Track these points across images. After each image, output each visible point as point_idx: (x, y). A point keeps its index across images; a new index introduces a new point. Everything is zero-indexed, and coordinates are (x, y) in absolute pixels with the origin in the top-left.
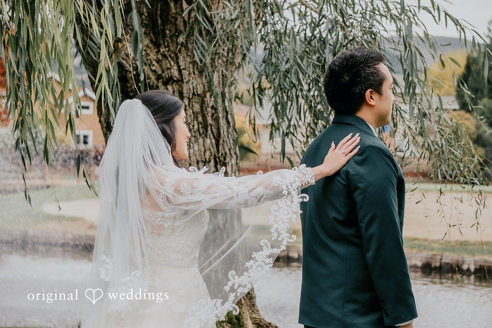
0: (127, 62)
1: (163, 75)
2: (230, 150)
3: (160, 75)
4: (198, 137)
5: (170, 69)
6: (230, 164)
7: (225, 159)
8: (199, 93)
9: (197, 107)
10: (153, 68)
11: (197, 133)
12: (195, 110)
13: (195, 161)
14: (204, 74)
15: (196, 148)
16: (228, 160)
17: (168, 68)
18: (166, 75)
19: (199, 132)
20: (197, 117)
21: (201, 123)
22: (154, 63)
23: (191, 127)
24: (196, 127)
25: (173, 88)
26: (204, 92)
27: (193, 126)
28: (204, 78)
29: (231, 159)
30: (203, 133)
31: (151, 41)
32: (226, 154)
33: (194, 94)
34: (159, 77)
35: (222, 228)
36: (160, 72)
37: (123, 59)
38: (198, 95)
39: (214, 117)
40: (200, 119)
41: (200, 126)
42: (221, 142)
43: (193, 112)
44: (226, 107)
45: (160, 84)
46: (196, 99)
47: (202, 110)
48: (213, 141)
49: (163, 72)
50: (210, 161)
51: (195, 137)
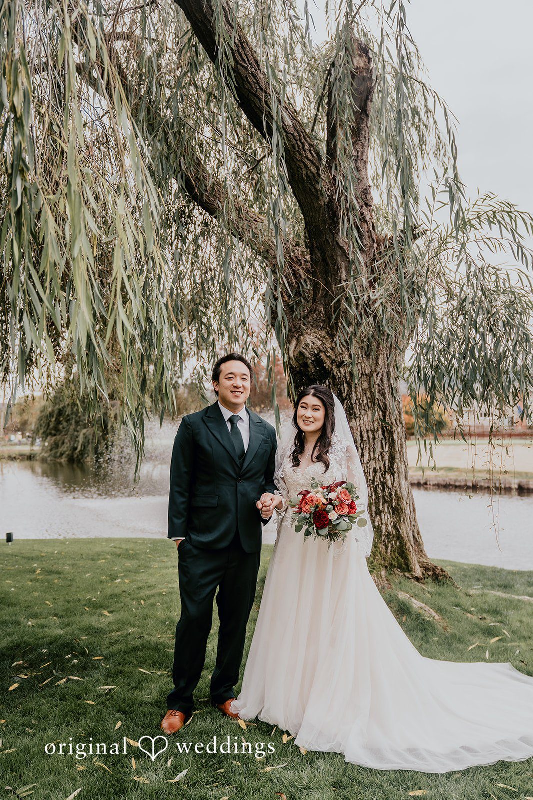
0: (307, 351)
1: (337, 359)
2: (395, 420)
3: (334, 360)
4: (367, 410)
5: (342, 354)
6: (396, 432)
7: (391, 429)
8: (367, 372)
9: (365, 385)
10: (328, 355)
11: (366, 407)
12: (364, 387)
13: (365, 431)
14: (371, 357)
15: (365, 419)
16: (394, 429)
17: (340, 354)
18: (338, 359)
19: (368, 406)
20: (365, 394)
21: (369, 398)
22: (329, 350)
23: (361, 402)
24: (365, 402)
25: (344, 370)
26: (372, 373)
27: (363, 401)
28: (371, 361)
29: (397, 429)
30: (371, 406)
31: (328, 333)
32: (392, 424)
33: (362, 374)
34: (333, 362)
35: (391, 487)
36: (334, 358)
37: (303, 348)
38: (366, 375)
39: (381, 393)
40: (368, 395)
41: (369, 401)
42: (387, 413)
43: (362, 390)
44: (391, 384)
45: (334, 367)
46: (364, 378)
47: (369, 387)
48: (380, 413)
49: (336, 357)
50: (378, 431)
51: (364, 410)
